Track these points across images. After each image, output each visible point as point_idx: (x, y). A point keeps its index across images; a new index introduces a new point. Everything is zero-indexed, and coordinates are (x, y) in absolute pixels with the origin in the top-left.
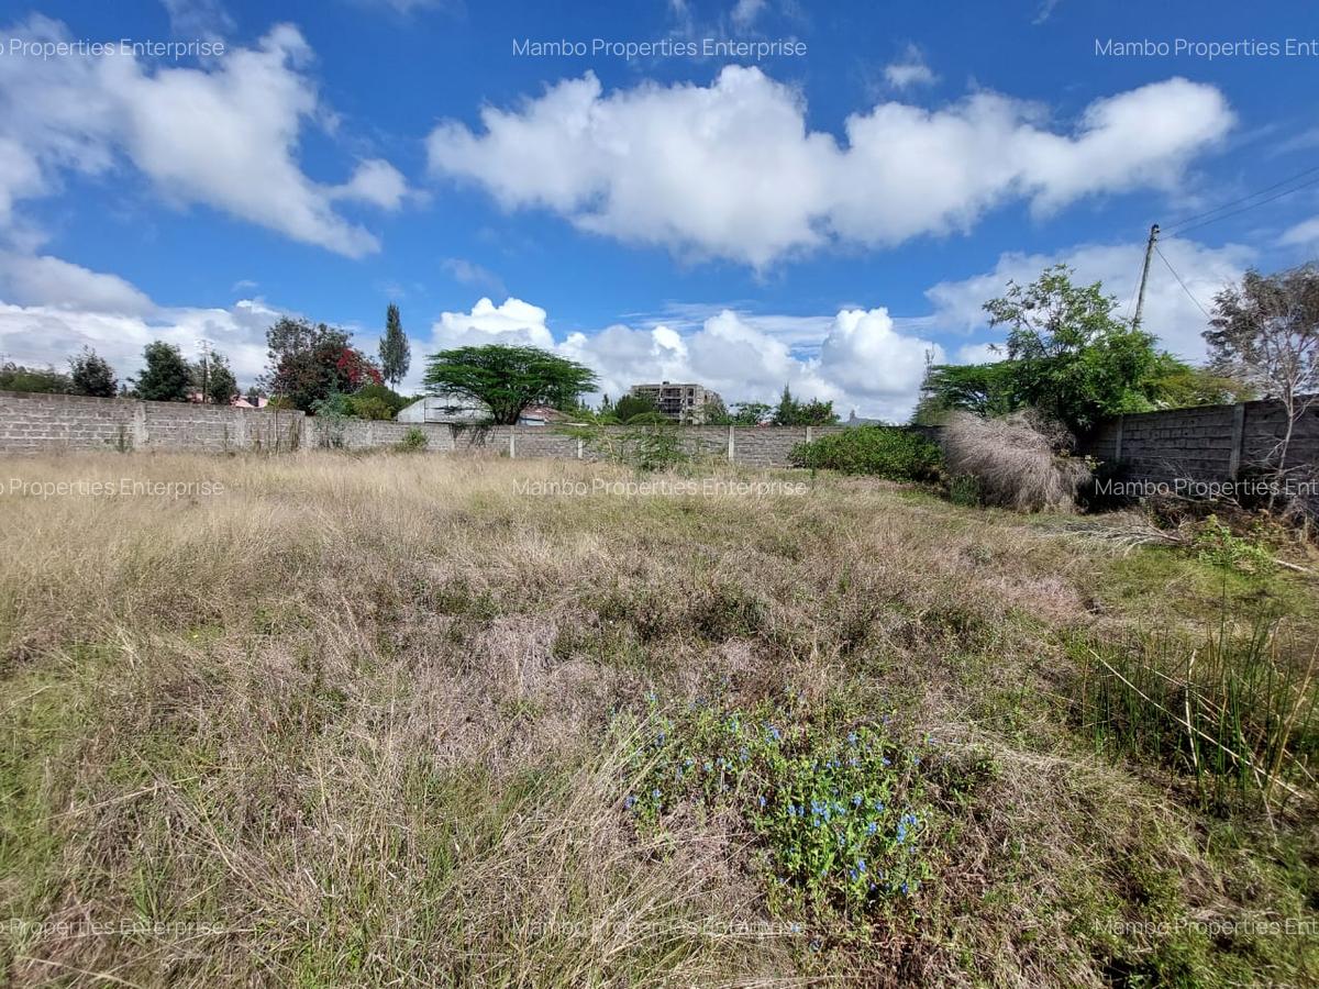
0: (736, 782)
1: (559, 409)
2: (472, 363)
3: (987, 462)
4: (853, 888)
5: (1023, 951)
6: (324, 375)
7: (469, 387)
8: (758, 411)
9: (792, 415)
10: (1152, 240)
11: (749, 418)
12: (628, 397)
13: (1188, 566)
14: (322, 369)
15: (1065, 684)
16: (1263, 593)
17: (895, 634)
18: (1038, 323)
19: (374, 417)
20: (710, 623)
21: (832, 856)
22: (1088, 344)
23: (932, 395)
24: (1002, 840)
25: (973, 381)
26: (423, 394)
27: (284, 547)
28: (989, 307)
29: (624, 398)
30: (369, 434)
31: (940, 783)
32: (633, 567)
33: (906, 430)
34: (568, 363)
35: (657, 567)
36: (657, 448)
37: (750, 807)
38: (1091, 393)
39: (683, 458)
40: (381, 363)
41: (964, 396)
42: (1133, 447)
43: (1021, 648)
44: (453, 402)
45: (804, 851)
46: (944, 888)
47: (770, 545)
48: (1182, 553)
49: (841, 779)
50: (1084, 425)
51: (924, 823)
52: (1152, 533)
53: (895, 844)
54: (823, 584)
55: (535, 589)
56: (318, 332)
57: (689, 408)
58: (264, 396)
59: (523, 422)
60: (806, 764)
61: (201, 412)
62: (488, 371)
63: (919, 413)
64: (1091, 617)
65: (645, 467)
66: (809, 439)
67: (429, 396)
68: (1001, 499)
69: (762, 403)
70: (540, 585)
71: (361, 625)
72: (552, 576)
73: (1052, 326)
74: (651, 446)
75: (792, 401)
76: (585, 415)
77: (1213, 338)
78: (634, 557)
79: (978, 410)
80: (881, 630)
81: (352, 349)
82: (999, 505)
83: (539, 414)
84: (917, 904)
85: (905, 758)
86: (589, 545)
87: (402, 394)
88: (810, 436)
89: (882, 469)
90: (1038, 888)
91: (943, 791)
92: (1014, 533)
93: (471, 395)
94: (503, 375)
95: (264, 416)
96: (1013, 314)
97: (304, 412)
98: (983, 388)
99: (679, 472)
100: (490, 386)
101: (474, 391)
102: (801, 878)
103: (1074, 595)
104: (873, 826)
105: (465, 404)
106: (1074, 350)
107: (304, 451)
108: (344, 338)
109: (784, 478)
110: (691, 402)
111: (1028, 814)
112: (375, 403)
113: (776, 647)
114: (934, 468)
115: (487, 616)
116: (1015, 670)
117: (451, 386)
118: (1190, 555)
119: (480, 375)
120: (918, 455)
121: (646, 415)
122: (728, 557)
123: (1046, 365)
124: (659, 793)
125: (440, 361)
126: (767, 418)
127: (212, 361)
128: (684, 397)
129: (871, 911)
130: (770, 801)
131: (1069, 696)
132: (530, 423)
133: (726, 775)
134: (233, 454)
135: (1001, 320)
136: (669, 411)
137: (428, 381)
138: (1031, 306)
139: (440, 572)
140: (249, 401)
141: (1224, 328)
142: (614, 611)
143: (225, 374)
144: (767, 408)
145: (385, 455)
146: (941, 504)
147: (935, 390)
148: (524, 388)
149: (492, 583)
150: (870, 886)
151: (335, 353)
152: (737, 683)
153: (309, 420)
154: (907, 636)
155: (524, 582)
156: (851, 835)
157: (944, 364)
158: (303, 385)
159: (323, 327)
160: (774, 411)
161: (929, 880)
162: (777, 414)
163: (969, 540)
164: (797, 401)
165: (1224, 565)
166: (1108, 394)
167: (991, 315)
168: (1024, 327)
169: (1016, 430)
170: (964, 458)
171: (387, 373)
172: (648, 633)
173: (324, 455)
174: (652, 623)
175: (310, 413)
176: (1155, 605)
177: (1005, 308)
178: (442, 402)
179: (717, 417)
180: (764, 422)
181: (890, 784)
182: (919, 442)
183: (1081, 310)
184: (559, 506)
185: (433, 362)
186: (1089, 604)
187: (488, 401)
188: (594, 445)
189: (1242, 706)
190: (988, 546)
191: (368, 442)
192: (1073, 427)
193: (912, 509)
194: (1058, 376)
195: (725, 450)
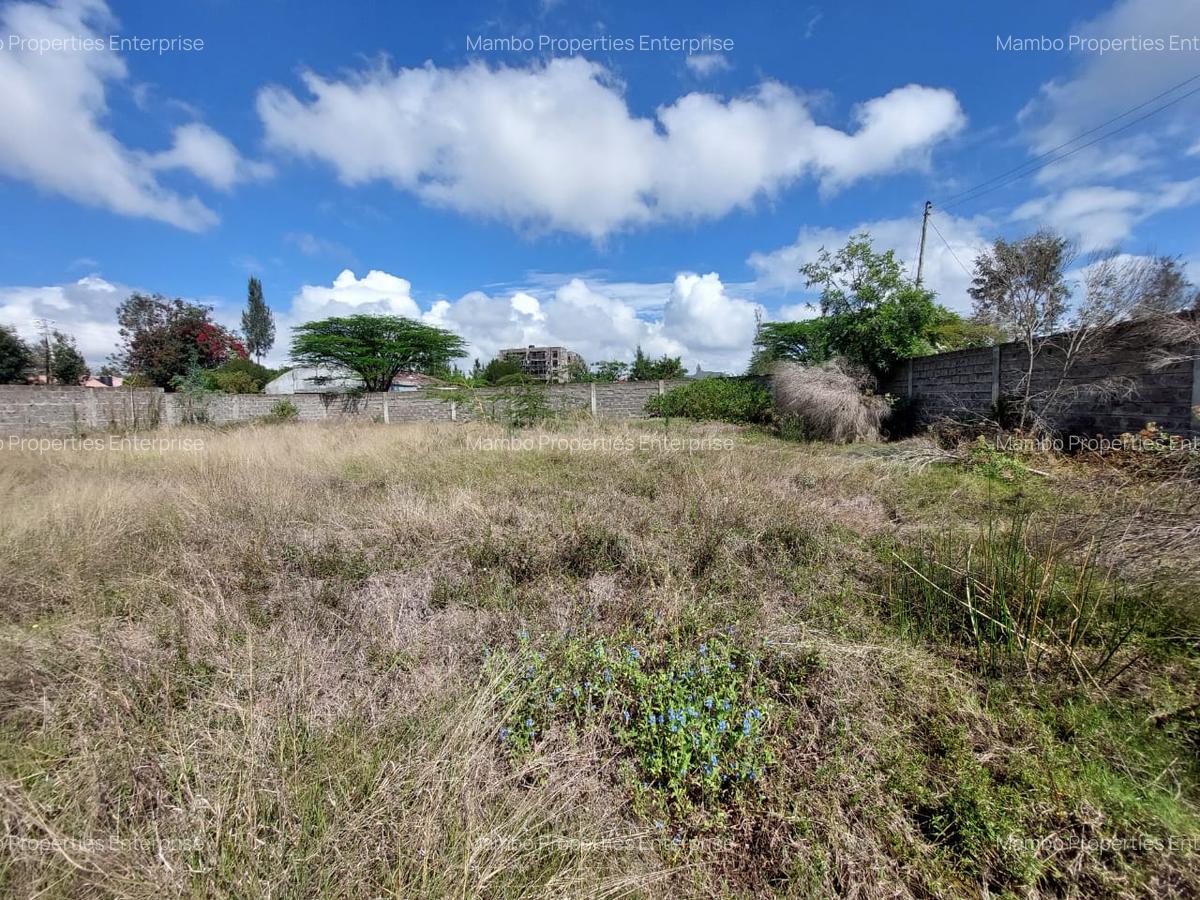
0: (603, 702)
1: (431, 374)
2: (340, 333)
3: (808, 404)
4: (709, 781)
5: (851, 812)
6: (184, 351)
7: (337, 357)
8: (617, 369)
9: (646, 371)
10: (926, 214)
11: (608, 375)
12: (497, 360)
13: (966, 479)
14: (180, 345)
15: (874, 582)
16: (1019, 495)
17: (738, 556)
18: (844, 283)
19: (240, 391)
20: (577, 562)
21: (688, 756)
22: (883, 300)
23: (763, 349)
24: (829, 721)
25: (795, 335)
26: (291, 366)
27: (142, 526)
28: (804, 271)
29: (493, 362)
30: (236, 408)
31: (778, 678)
32: (504, 516)
33: (742, 380)
34: (437, 331)
35: (526, 514)
36: (525, 406)
37: (616, 722)
38: (887, 341)
39: (551, 414)
40: (244, 337)
41: (789, 349)
42: (920, 384)
43: (841, 557)
44: (323, 372)
45: (665, 755)
46: (785, 769)
47: (631, 487)
48: (961, 468)
49: (695, 687)
50: (883, 369)
51: (765, 715)
52: (939, 454)
53: (742, 737)
54: (676, 518)
55: (411, 544)
56: (175, 307)
57: (554, 369)
58: (119, 375)
59: (395, 388)
60: (663, 677)
61: (45, 394)
62: (356, 341)
63: (754, 365)
64: (894, 526)
65: (515, 424)
66: (662, 392)
67: (298, 367)
68: (822, 434)
69: (620, 361)
70: (414, 541)
71: (228, 596)
72: (426, 530)
73: (856, 287)
74: (520, 405)
75: (645, 358)
76: (457, 378)
77: (975, 294)
78: (506, 507)
79: (800, 360)
80: (726, 553)
81: (212, 324)
82: (820, 439)
83: (411, 381)
84: (763, 787)
85: (749, 661)
86: (462, 499)
87: (268, 367)
88: (662, 389)
89: (724, 414)
90: (860, 758)
91: (780, 686)
92: (832, 461)
93: (341, 365)
94: (372, 344)
95: (119, 395)
96: (823, 277)
97: (163, 390)
98: (803, 341)
99: (548, 428)
100: (360, 355)
101: (344, 361)
102: (663, 780)
103: (881, 509)
104: (724, 725)
105: (335, 374)
106: (872, 306)
107: (165, 428)
108: (203, 313)
109: (640, 426)
110: (555, 364)
111: (849, 697)
112: (242, 377)
113: (637, 577)
114: (769, 410)
115: (361, 576)
116: (836, 575)
117: (319, 356)
118: (969, 469)
119: (349, 345)
120: (754, 401)
121: (514, 376)
122: (592, 501)
123: (851, 319)
124: (531, 722)
125: (305, 332)
126: (625, 374)
127: (54, 340)
128: (549, 359)
129: (725, 800)
130: (634, 716)
131: (880, 593)
132: (402, 389)
133: (593, 697)
134: (84, 436)
135: (814, 281)
136: (536, 372)
137: (295, 353)
138: (838, 270)
139: (311, 539)
140: (102, 380)
141: (983, 286)
142: (489, 558)
143: (72, 353)
144: (623, 365)
145: (253, 428)
146: (775, 441)
147: (765, 344)
148: (395, 356)
149: (367, 544)
150: (722, 778)
151: (193, 328)
152: (603, 612)
153: (169, 397)
154: (748, 556)
155: (399, 539)
156: (704, 734)
157: (772, 322)
158: (160, 362)
159: (178, 303)
160: (630, 367)
161: (773, 764)
162: (634, 370)
163: (796, 470)
164: (649, 358)
165: (992, 476)
166: (900, 342)
167: (806, 278)
168: (832, 288)
169: (830, 375)
170: (791, 400)
171: (251, 346)
172: (521, 576)
173: (187, 430)
174: (524, 567)
175: (169, 390)
176: (943, 511)
177: (817, 271)
178: (311, 373)
179: (580, 375)
180: (622, 378)
181: (737, 684)
182: (754, 390)
183: (878, 272)
184: (433, 466)
185: (299, 333)
186: (892, 515)
187: (359, 370)
188: (466, 406)
189: (1008, 586)
190: (813, 474)
191: (235, 416)
192: (874, 370)
193: (751, 447)
194: (862, 328)
195: (588, 405)
